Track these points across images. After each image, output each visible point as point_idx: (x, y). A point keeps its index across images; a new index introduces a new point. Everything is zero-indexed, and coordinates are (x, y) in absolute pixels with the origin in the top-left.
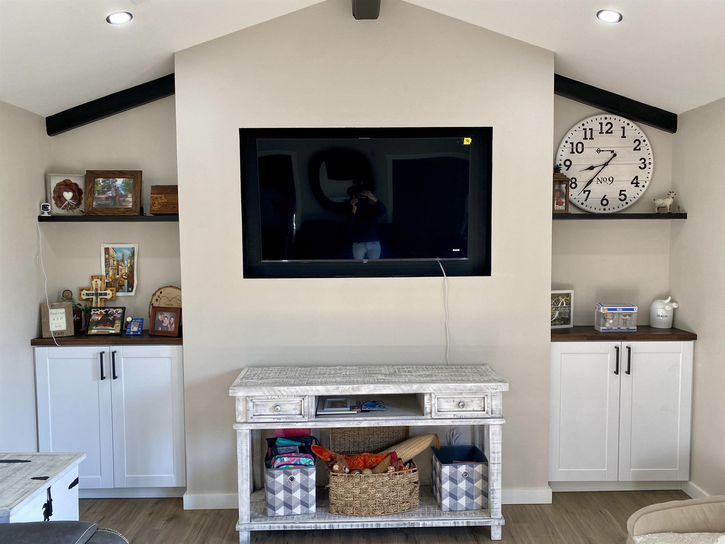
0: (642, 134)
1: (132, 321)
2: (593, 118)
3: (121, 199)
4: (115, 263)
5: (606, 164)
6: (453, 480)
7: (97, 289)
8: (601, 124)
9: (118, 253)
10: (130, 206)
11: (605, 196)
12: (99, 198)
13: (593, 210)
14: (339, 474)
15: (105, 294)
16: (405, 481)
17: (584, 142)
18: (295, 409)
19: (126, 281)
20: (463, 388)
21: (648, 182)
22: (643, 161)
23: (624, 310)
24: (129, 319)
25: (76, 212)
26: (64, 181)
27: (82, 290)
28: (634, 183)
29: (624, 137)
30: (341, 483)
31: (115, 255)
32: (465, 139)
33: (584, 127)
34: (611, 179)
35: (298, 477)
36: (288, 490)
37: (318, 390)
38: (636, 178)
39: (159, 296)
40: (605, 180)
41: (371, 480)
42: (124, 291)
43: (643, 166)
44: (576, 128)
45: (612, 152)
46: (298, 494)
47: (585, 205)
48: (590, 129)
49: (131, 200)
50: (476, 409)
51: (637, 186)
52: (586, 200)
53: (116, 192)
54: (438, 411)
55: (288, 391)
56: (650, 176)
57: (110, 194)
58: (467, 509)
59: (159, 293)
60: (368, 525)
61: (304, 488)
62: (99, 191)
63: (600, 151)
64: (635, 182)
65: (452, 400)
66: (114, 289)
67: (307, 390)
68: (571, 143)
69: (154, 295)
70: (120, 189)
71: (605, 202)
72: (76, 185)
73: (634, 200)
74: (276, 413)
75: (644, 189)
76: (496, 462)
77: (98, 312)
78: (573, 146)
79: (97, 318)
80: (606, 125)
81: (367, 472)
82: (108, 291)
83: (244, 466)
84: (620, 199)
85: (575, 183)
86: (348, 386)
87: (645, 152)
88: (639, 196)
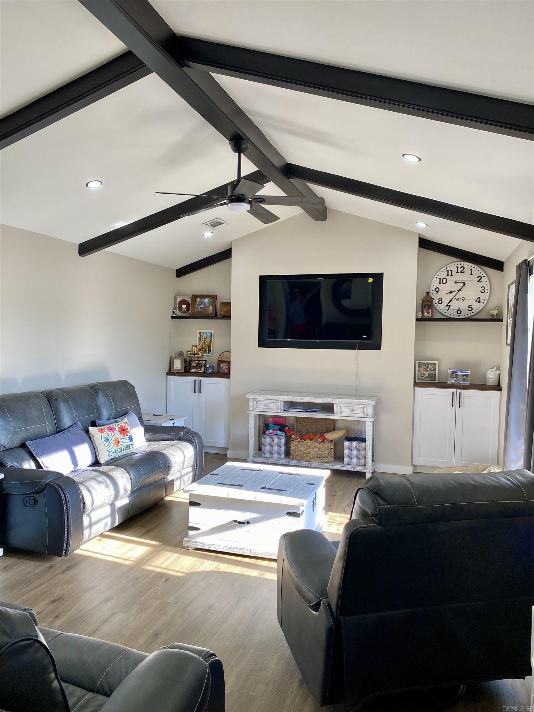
0: (483, 273)
1: (209, 367)
2: (453, 264)
3: (207, 308)
4: (203, 339)
5: (460, 290)
6: (350, 449)
7: (194, 352)
8: (458, 267)
9: (205, 334)
10: (211, 312)
11: (459, 308)
12: (197, 308)
13: (452, 316)
14: (294, 440)
15: (198, 354)
16: (326, 447)
17: (447, 278)
18: (274, 406)
19: (208, 348)
20: (352, 402)
21: (486, 300)
22: (483, 288)
24: (208, 366)
25: (187, 315)
26: (183, 300)
27: (188, 352)
29: (471, 274)
30: (295, 444)
31: (203, 336)
32: (369, 279)
33: (447, 269)
34: (463, 299)
35: (276, 440)
36: (271, 445)
37: (284, 398)
38: (479, 298)
39: (222, 356)
40: (459, 299)
41: (309, 444)
42: (206, 353)
43: (483, 291)
44: (442, 270)
45: (464, 283)
46: (276, 448)
47: (447, 313)
49: (211, 309)
50: (359, 413)
51: (479, 303)
52: (448, 310)
53: (205, 305)
54: (341, 413)
55: (271, 397)
56: (487, 297)
57: (202, 306)
58: (357, 465)
59: (222, 354)
60: (306, 464)
61: (279, 446)
62: (197, 304)
63: (457, 283)
64: (478, 300)
65: (348, 407)
66: (202, 352)
67: (279, 398)
69: (220, 355)
70: (207, 304)
71: (459, 312)
72: (188, 301)
73: (477, 311)
74: (266, 408)
75: (483, 305)
76: (369, 440)
77: (195, 362)
79: (194, 365)
80: (461, 268)
81: (308, 440)
82: (199, 353)
83: (252, 431)
84: (469, 310)
85: (441, 301)
86: (298, 397)
87: (485, 283)
88: (481, 308)
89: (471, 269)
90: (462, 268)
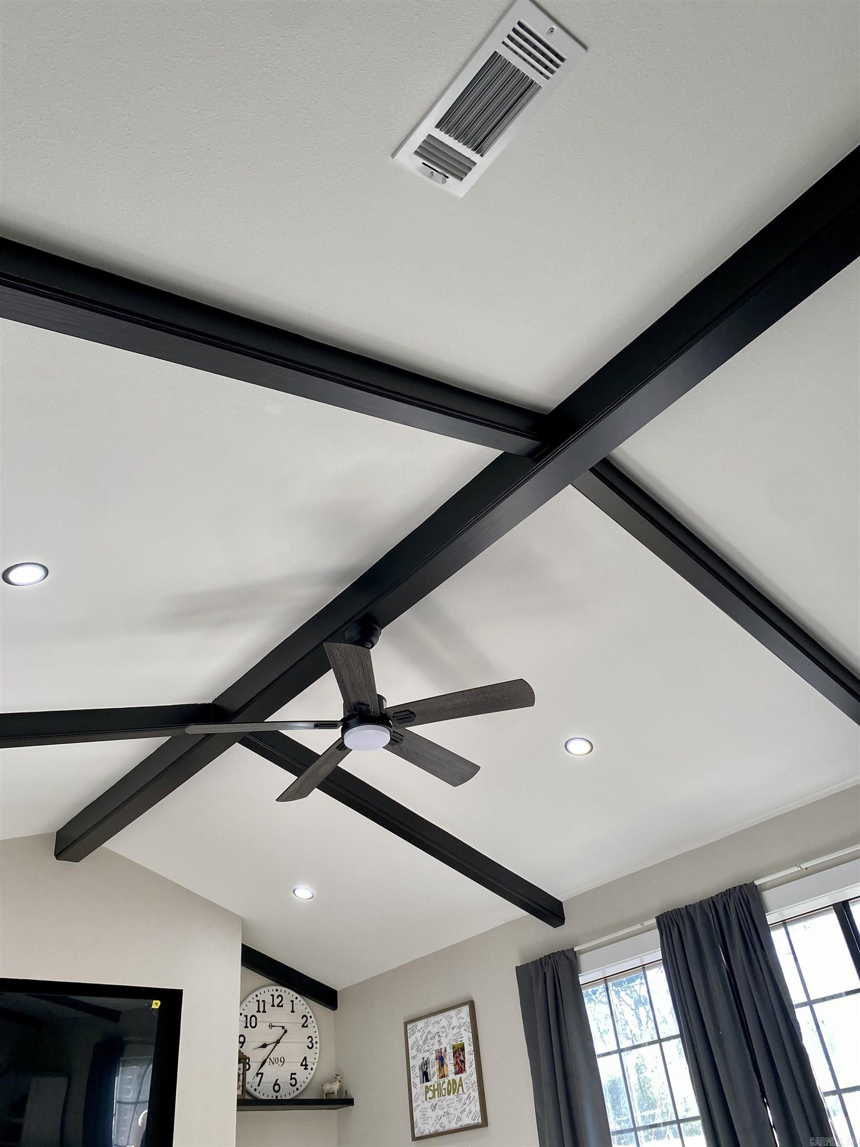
0: (308, 1010)
2: (266, 989)
5: (278, 1042)
8: (273, 995)
11: (277, 1080)
13: (265, 1097)
17: (257, 1015)
22: (310, 1039)
28: (304, 1065)
29: (293, 1011)
33: (258, 998)
34: (282, 1060)
38: (305, 1058)
40: (277, 1060)
43: (310, 1046)
44: (250, 998)
47: (258, 1091)
48: (263, 1001)
51: (306, 1069)
52: (259, 1085)
56: (317, 1057)
63: (272, 1026)
68: (245, 1016)
71: (277, 1088)
73: (304, 1086)
75: (312, 1072)
78: (247, 1019)
80: (278, 998)
84: (291, 1084)
87: (312, 1030)
88: (309, 1080)
89: (292, 1001)
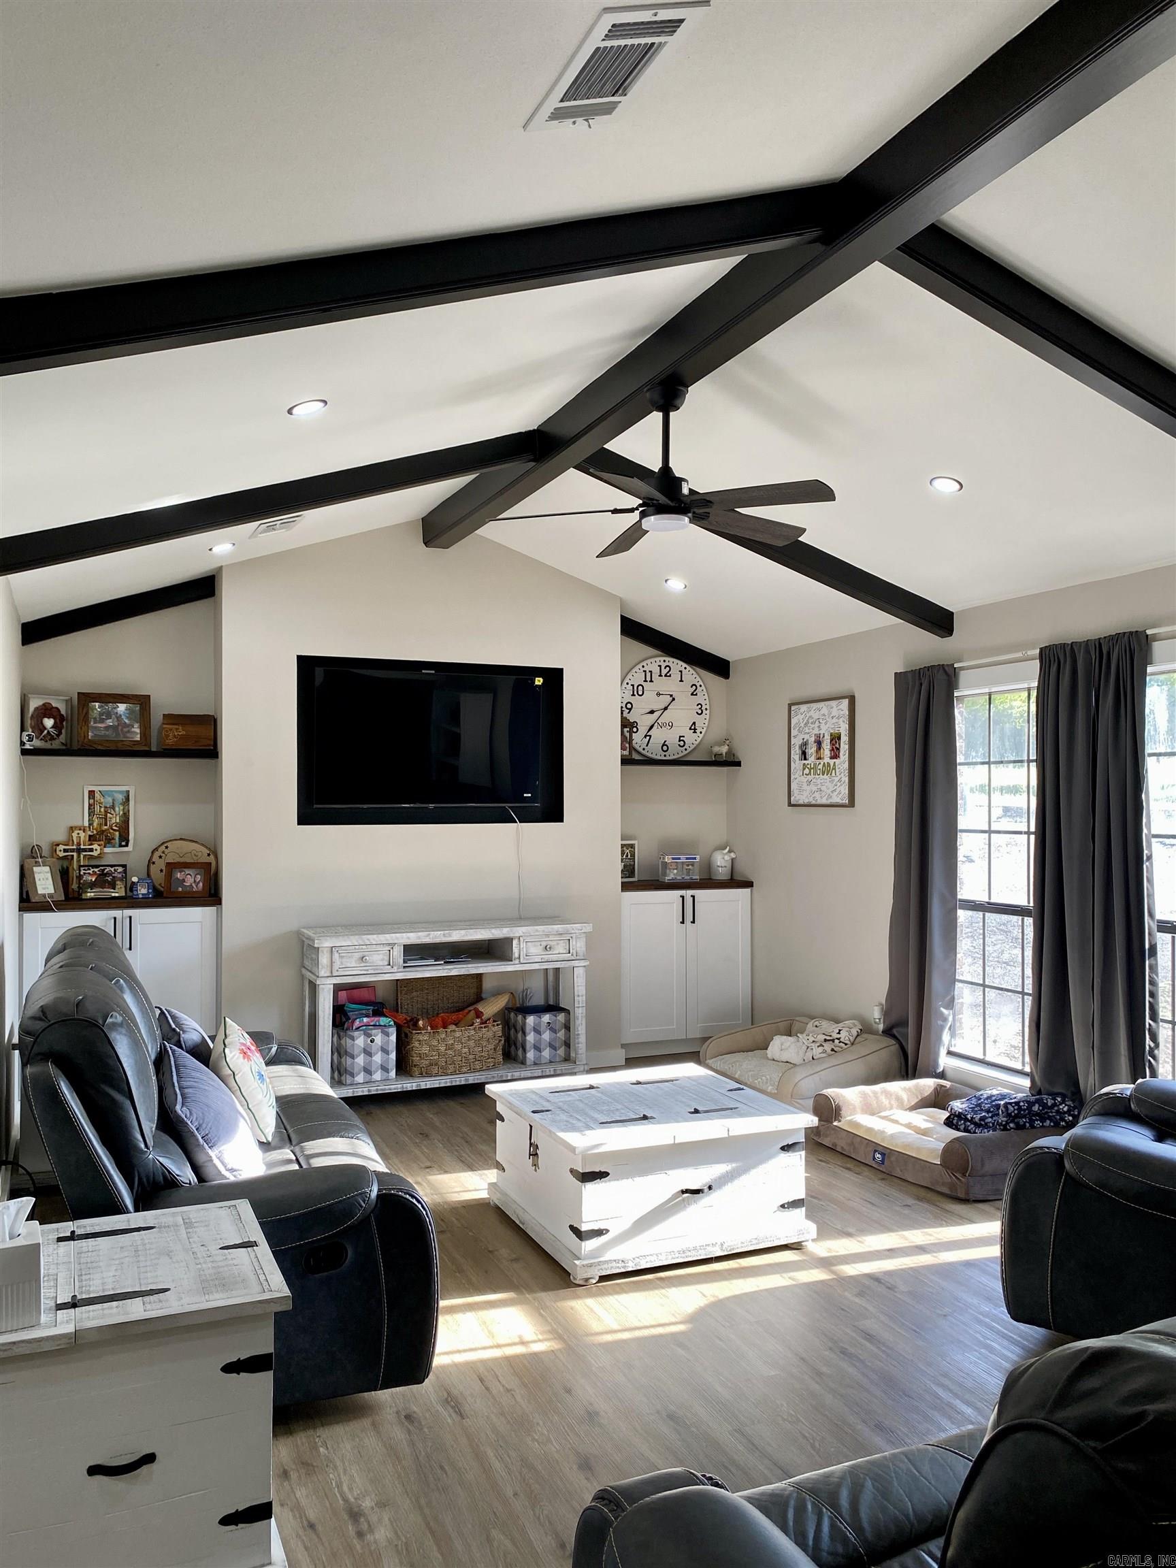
0: (699, 679)
1: (138, 882)
2: (653, 660)
3: (125, 730)
4: (102, 810)
5: (666, 709)
6: (537, 1031)
7: (79, 844)
8: (660, 666)
9: (106, 797)
10: (138, 738)
11: (665, 741)
12: (96, 727)
13: (654, 756)
14: (423, 1032)
15: (91, 850)
16: (490, 1034)
17: (644, 684)
18: (383, 960)
19: (117, 833)
20: (550, 930)
21: (705, 728)
22: (700, 706)
23: (687, 859)
24: (135, 879)
25: (56, 745)
26: (44, 705)
27: (58, 845)
29: (681, 681)
30: (425, 1041)
31: (102, 800)
32: (537, 679)
33: (644, 669)
34: (671, 724)
35: (379, 1039)
36: (368, 1053)
37: (409, 938)
38: (694, 723)
39: (163, 852)
40: (665, 725)
41: (458, 1034)
42: (114, 847)
43: (700, 712)
44: (636, 669)
45: (671, 696)
46: (378, 1058)
47: (646, 750)
48: (650, 671)
49: (138, 731)
50: (561, 952)
51: (695, 732)
52: (647, 746)
53: (118, 720)
54: (526, 955)
55: (377, 939)
56: (706, 722)
57: (110, 722)
58: (551, 1062)
59: (163, 848)
60: (456, 1081)
61: (385, 1051)
62: (95, 718)
63: (660, 694)
64: (693, 728)
65: (539, 943)
66: (102, 843)
67: (397, 938)
68: (632, 685)
69: (156, 849)
70: (123, 717)
71: (665, 748)
72: (57, 708)
73: (692, 747)
74: (362, 965)
75: (701, 736)
76: (580, 1005)
77: (91, 872)
78: (633, 688)
79: (90, 878)
80: (665, 668)
81: (453, 1027)
82: (95, 846)
83: (326, 1026)
84: (679, 745)
85: (636, 727)
86: (439, 933)
87: (702, 697)
88: (697, 743)
89: (681, 671)
90: (668, 668)
